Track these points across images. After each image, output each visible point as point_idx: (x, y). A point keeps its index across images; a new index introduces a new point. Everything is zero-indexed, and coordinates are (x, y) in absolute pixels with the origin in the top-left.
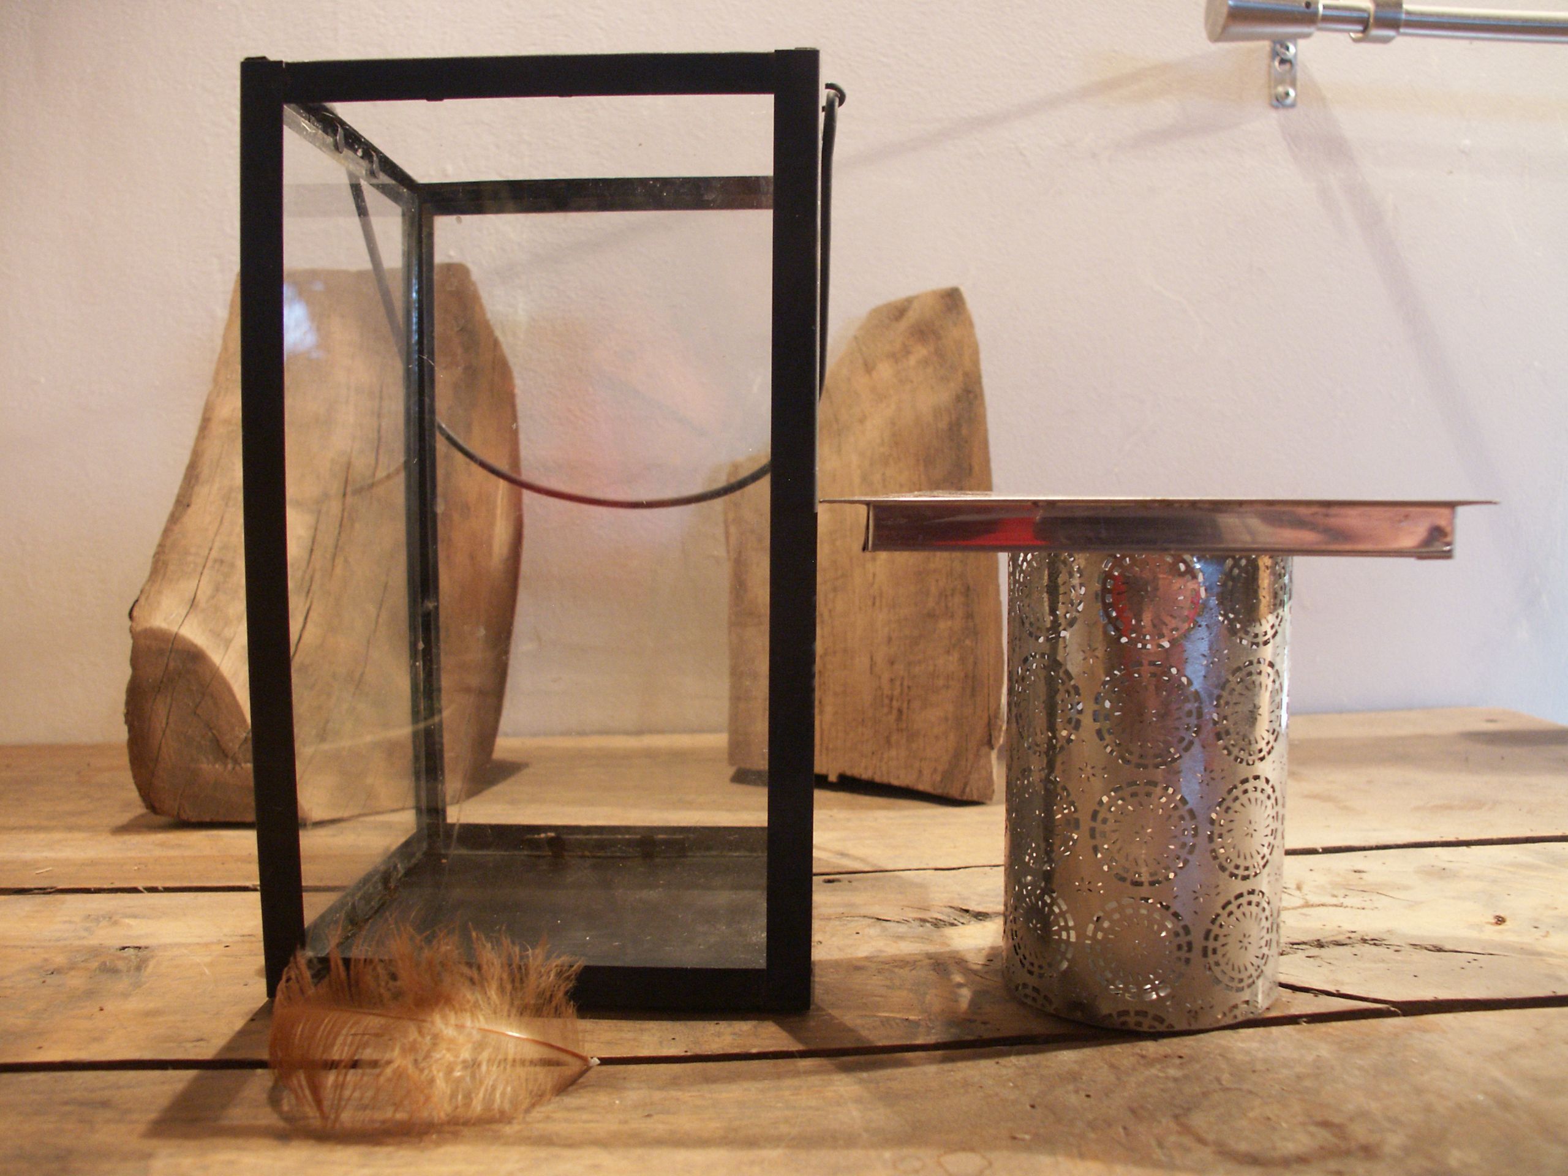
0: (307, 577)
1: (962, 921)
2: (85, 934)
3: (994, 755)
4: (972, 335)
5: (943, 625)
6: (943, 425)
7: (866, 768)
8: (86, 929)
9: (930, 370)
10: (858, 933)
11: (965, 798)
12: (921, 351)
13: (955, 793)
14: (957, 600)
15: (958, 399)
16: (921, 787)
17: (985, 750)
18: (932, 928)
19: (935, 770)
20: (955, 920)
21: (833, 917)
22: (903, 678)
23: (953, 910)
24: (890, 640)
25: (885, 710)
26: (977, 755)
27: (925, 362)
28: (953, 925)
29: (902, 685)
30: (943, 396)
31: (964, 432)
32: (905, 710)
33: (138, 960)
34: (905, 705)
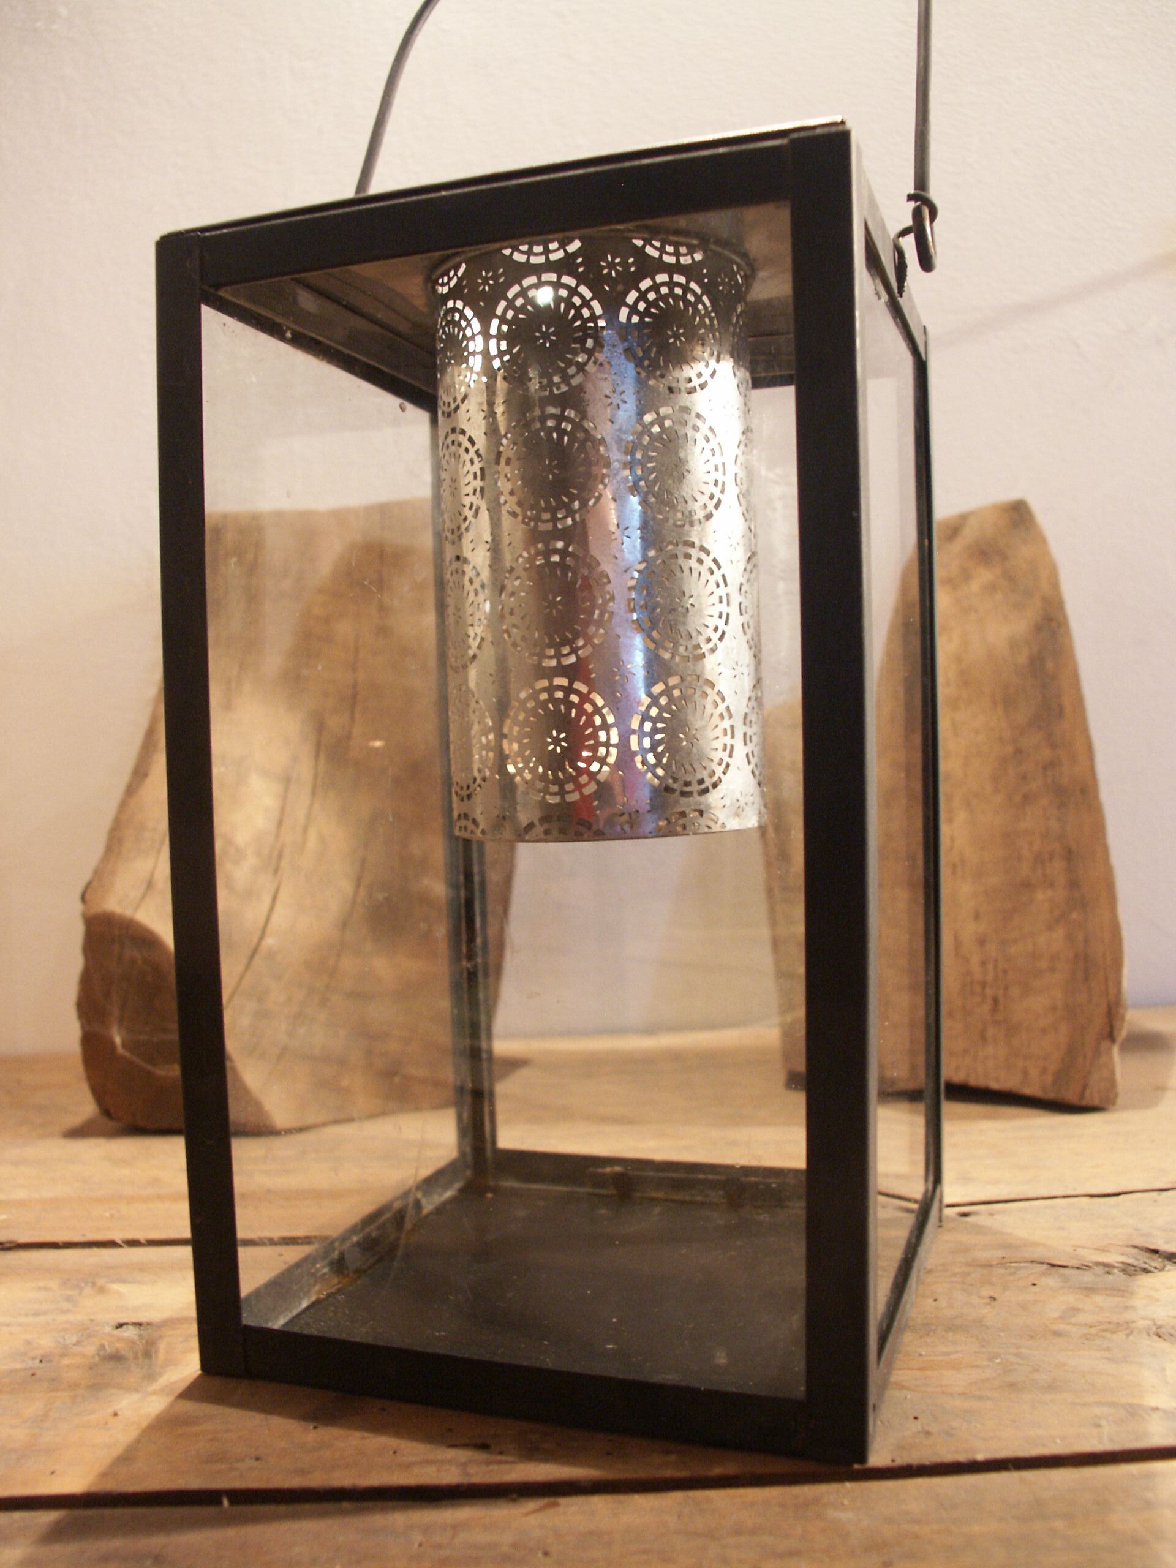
0: (276, 853)
1: (1154, 1264)
2: (66, 1305)
3: (1115, 1050)
4: (1046, 553)
5: (1041, 896)
6: (1022, 659)
7: (958, 1068)
8: (69, 1299)
9: (999, 597)
10: (1034, 1285)
11: (1084, 1103)
12: (984, 576)
13: (1070, 1095)
14: (1057, 868)
15: (1038, 628)
16: (1027, 1091)
17: (1105, 1044)
18: (1121, 1274)
19: (1044, 1071)
20: (1145, 1263)
21: (994, 1263)
22: (996, 961)
23: (1136, 1251)
24: (977, 916)
25: (978, 999)
26: (1097, 1053)
27: (991, 588)
28: (1146, 1271)
29: (996, 967)
30: (1019, 625)
31: (1050, 665)
32: (1001, 1000)
33: (144, 1341)
34: (1001, 992)
